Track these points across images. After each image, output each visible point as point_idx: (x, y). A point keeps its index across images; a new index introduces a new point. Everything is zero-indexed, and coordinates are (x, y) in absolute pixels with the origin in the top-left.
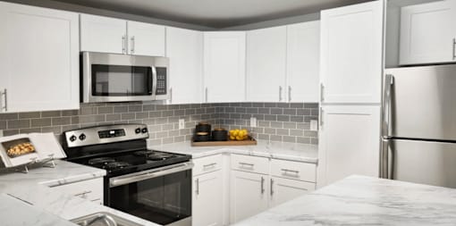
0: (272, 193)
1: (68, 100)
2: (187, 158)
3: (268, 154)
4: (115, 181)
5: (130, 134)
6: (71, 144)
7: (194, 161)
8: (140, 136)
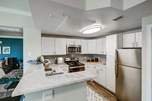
0: (99, 73)
1: (64, 53)
2: (84, 65)
3: (98, 65)
4: (71, 68)
5: (76, 59)
6: (66, 60)
7: (85, 65)
8: (78, 60)
